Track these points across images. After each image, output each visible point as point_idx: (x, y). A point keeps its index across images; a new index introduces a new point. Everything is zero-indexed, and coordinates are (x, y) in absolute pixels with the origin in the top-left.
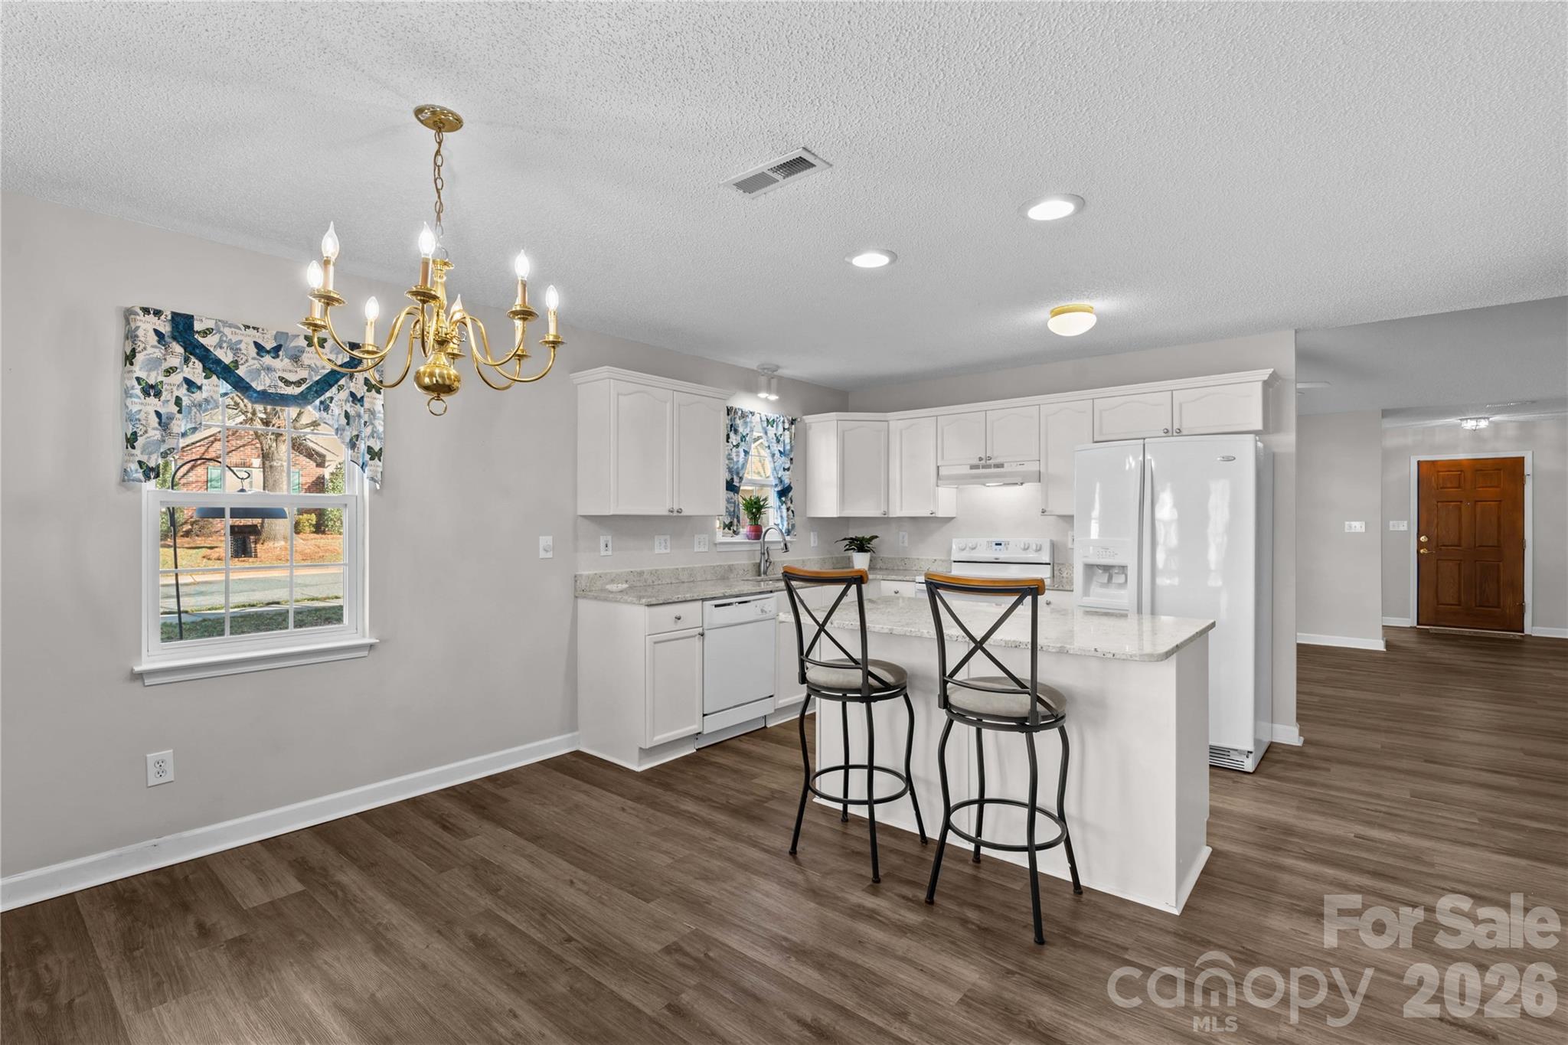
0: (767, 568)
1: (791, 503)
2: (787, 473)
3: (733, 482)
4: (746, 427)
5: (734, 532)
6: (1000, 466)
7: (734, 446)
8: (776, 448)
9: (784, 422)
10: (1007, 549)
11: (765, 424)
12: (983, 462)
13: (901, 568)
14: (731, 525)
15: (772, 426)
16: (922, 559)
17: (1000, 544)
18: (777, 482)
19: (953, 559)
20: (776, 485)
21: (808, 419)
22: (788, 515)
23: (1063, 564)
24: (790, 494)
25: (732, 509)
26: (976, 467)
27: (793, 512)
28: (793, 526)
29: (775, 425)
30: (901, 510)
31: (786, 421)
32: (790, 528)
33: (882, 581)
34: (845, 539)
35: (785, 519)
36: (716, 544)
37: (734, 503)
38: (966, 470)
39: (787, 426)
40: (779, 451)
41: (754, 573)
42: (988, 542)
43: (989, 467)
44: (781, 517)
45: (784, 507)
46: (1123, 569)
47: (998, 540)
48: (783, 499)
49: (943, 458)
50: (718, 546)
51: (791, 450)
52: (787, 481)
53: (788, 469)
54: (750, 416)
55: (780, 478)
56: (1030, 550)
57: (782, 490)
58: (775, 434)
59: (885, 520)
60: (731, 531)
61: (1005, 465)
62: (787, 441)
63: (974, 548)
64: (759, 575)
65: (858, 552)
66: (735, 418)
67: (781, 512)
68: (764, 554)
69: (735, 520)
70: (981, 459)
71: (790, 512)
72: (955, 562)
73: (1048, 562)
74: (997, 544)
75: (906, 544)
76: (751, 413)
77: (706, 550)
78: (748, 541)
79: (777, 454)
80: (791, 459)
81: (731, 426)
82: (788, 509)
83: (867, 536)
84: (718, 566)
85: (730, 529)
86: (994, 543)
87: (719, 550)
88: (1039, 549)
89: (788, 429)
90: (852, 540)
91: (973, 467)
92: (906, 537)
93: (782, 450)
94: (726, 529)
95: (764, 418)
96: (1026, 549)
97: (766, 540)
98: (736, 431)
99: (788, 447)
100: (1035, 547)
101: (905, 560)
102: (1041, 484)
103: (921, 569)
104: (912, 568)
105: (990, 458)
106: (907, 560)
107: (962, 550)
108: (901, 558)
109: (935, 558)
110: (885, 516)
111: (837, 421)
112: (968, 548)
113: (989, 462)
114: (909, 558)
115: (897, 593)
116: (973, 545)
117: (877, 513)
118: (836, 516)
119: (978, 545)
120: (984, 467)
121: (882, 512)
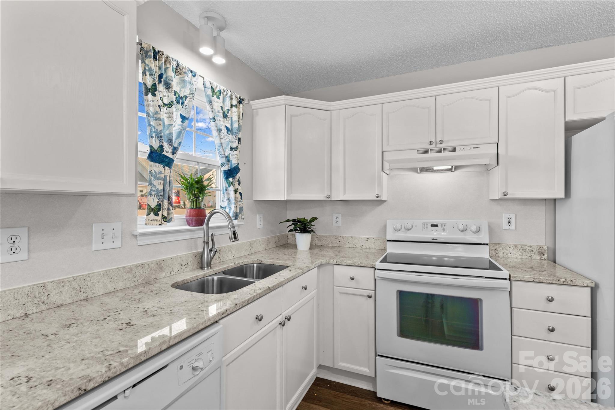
0: (212, 258)
1: (239, 184)
2: (235, 152)
3: (162, 150)
4: (184, 87)
5: (164, 218)
6: (453, 149)
7: (165, 105)
8: (223, 123)
9: (231, 99)
10: (444, 230)
11: (210, 92)
12: (433, 146)
13: (336, 245)
14: (159, 207)
15: (219, 98)
16: (355, 238)
17: (436, 226)
18: (224, 160)
19: (388, 238)
20: (223, 164)
21: (256, 104)
22: (236, 198)
23: (499, 244)
24: (238, 176)
25: (161, 188)
26: (425, 152)
27: (241, 194)
28: (241, 209)
29: (221, 97)
30: (345, 193)
31: (234, 97)
32: (238, 211)
33: (335, 266)
34: (288, 221)
35: (233, 201)
36: (135, 236)
37: (165, 179)
38: (411, 155)
39: (235, 102)
40: (227, 128)
41: (196, 266)
42: (424, 223)
43: (439, 151)
44: (229, 199)
45: (231, 189)
47: (435, 222)
48: (231, 180)
49: (388, 144)
50: (139, 238)
51: (239, 129)
52: (234, 162)
53: (236, 149)
54: (190, 75)
55: (227, 157)
56: (468, 231)
57: (229, 170)
58: (222, 107)
59: (328, 202)
60: (160, 217)
61: (458, 149)
62: (235, 118)
63: (409, 230)
64: (202, 268)
65: (301, 233)
66: (166, 69)
67: (228, 194)
68: (208, 243)
69: (166, 202)
70: (431, 143)
71: (238, 194)
72: (388, 241)
73: (487, 242)
74: (433, 226)
75: (340, 224)
76: (192, 72)
77: (118, 244)
78: (188, 227)
79: (224, 131)
80: (239, 139)
81: (161, 76)
82: (236, 191)
83: (309, 219)
84: (137, 266)
85: (157, 215)
86: (429, 225)
87: (140, 243)
88: (478, 231)
89: (236, 106)
90: (295, 222)
91: (420, 152)
92: (340, 218)
93: (229, 127)
94: (152, 214)
95: (208, 85)
96: (464, 231)
97: (210, 225)
98: (168, 86)
99: (236, 125)
100: (474, 228)
101: (339, 238)
102: (499, 167)
103: (355, 247)
104: (346, 245)
105: (441, 142)
106: (341, 238)
107: (398, 230)
108: (336, 236)
109: (367, 237)
110: (329, 199)
111: (285, 105)
112: (403, 229)
113: (439, 146)
114: (343, 237)
115: (353, 279)
116: (409, 226)
117: (321, 197)
118: (284, 199)
119: (414, 227)
120: (433, 151)
121: (326, 195)
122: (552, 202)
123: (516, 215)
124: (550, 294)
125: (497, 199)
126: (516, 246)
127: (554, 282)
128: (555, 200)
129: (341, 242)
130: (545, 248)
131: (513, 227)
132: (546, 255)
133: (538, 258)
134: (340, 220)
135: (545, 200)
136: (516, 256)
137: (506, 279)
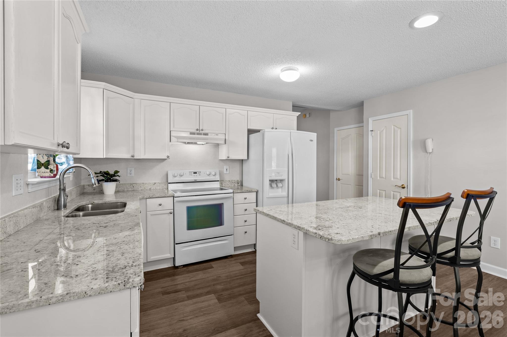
6: (206, 134)
10: (200, 175)
13: (130, 189)
16: (146, 184)
17: (196, 173)
19: (169, 182)
23: (223, 180)
26: (194, 134)
33: (147, 199)
38: (187, 135)
41: (52, 208)
42: (190, 172)
43: (201, 134)
46: (281, 181)
47: (195, 171)
49: (174, 127)
50: (29, 186)
56: (211, 175)
61: (209, 134)
63: (182, 176)
64: (58, 209)
65: (107, 182)
68: (64, 189)
70: (197, 130)
73: (219, 180)
74: (194, 173)
75: (133, 174)
86: (192, 173)
87: (29, 191)
88: (215, 175)
90: (103, 174)
91: (191, 133)
92: (133, 171)
96: (209, 175)
100: (213, 173)
101: (133, 185)
102: (226, 145)
103: (145, 189)
104: (138, 189)
105: (202, 130)
106: (135, 184)
107: (175, 177)
108: (130, 183)
109: (155, 182)
110: (133, 158)
111: (103, 89)
112: (178, 176)
113: (201, 132)
114: (136, 183)
115: (160, 205)
116: (182, 174)
117: (128, 156)
118: (103, 158)
119: (184, 174)
120: (198, 134)
121: (131, 155)
122: (241, 161)
123: (229, 167)
124: (245, 197)
125: (225, 159)
126: (229, 181)
127: (247, 192)
128: (242, 160)
129: (134, 187)
130: (239, 180)
131: (228, 172)
132: (239, 184)
133: (237, 185)
134: (133, 172)
135: (239, 160)
136: (229, 185)
137: (231, 193)
